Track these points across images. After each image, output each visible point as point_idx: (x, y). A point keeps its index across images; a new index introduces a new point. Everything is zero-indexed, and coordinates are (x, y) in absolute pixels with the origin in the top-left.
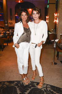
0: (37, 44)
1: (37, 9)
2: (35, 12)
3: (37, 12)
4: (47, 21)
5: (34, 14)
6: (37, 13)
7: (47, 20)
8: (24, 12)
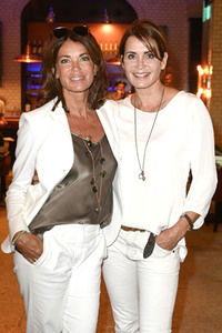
0: (156, 233)
1: (150, 29)
2: (138, 46)
3: (154, 44)
4: (200, 91)
5: (133, 55)
6: (153, 50)
7: (204, 86)
8: (75, 40)
